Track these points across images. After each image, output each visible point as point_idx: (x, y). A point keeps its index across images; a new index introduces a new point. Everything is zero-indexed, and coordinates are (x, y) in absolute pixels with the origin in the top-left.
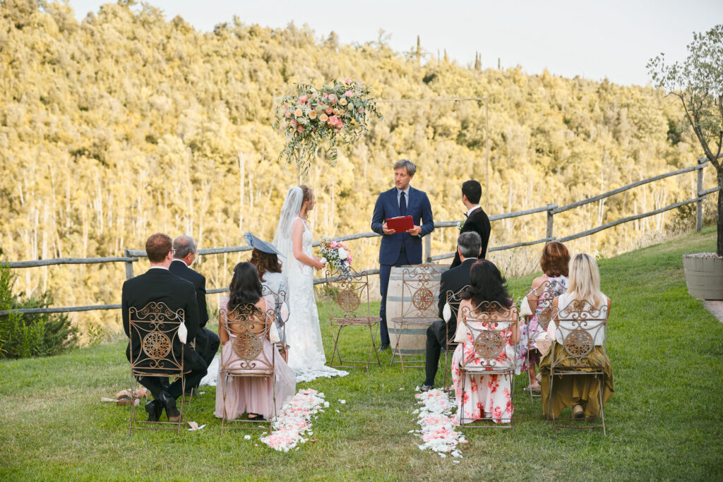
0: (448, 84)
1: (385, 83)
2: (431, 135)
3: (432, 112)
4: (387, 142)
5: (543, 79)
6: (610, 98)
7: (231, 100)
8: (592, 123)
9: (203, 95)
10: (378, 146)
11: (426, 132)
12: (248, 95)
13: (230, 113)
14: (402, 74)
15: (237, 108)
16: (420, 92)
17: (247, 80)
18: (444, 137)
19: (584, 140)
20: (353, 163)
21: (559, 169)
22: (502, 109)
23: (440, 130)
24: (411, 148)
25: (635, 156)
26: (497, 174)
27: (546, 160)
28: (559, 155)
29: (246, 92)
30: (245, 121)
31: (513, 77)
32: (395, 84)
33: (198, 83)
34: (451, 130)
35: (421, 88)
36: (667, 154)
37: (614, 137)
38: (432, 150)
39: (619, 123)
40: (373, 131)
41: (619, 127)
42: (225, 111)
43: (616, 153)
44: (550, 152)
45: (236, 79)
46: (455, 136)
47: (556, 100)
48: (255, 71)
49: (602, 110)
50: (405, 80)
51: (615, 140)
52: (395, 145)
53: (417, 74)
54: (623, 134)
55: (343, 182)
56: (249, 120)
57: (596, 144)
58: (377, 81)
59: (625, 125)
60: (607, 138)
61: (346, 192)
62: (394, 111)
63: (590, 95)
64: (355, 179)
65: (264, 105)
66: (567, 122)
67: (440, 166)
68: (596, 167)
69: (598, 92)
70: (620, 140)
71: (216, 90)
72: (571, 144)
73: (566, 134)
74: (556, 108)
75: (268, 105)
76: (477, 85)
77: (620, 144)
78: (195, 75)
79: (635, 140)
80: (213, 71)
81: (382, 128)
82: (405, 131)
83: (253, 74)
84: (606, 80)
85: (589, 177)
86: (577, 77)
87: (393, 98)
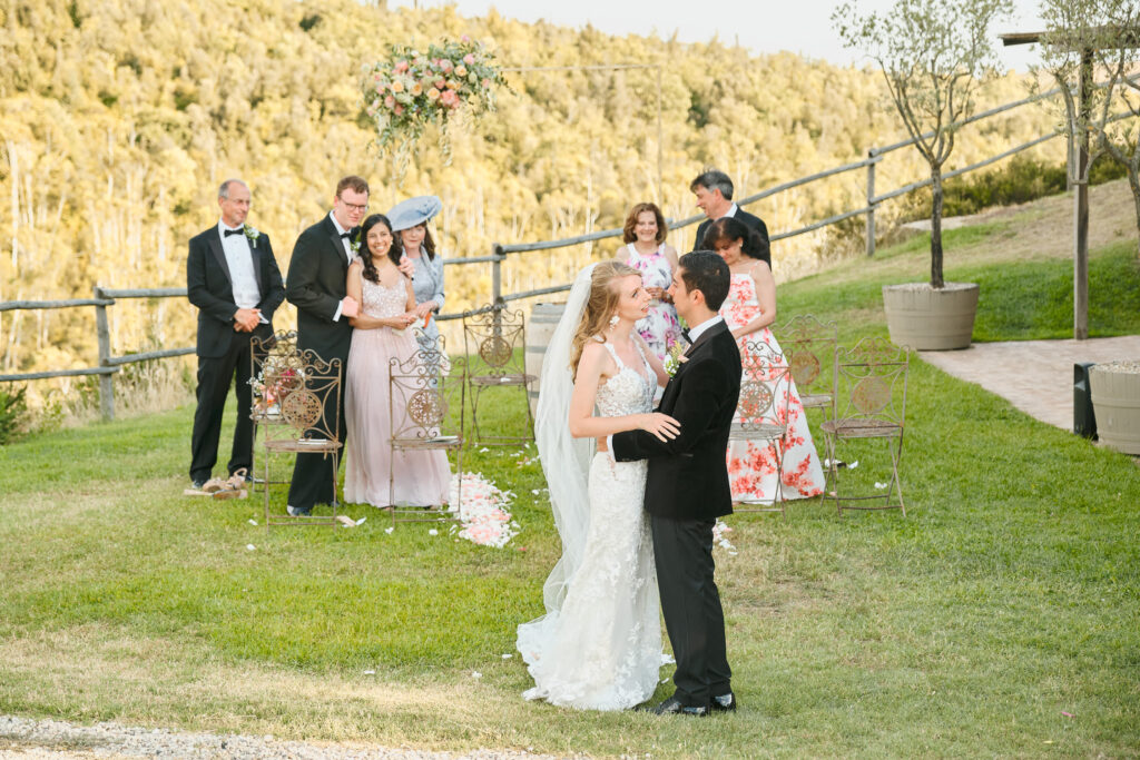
0: (341, 33)
1: (240, 30)
2: (317, 114)
3: (317, 77)
4: (246, 125)
5: (491, 24)
6: (597, 54)
8: (570, 95)
10: (233, 131)
11: (309, 109)
12: (16, 48)
14: (266, 14)
16: (297, 44)
17: (14, 24)
18: (338, 117)
19: (560, 121)
20: (194, 158)
21: (521, 168)
23: (330, 106)
24: (286, 135)
25: (639, 145)
26: (425, 176)
27: (501, 152)
28: (521, 144)
29: (13, 45)
30: (12, 91)
31: (444, 20)
32: (256, 32)
34: (350, 106)
35: (298, 37)
36: (688, 144)
37: (605, 116)
38: (318, 137)
39: (613, 95)
40: (223, 108)
41: (613, 101)
43: (608, 141)
44: (506, 140)
46: (354, 116)
47: (511, 58)
48: (27, 9)
49: (585, 73)
50: (270, 25)
51: (606, 121)
52: (259, 129)
53: (291, 16)
54: (619, 111)
55: (179, 190)
56: (20, 89)
57: (578, 127)
58: (225, 26)
59: (623, 97)
60: (595, 119)
61: (184, 206)
62: (255, 76)
63: (565, 48)
64: (199, 184)
65: (43, 63)
66: (530, 91)
67: (332, 164)
68: (580, 165)
69: (578, 45)
70: (616, 121)
72: (539, 128)
73: (532, 113)
75: (50, 65)
76: (387, 34)
77: (614, 127)
79: (640, 122)
81: (238, 103)
82: (275, 108)
83: (23, 14)
84: (589, 26)
85: (569, 179)
86: (541, 21)
87: (253, 53)
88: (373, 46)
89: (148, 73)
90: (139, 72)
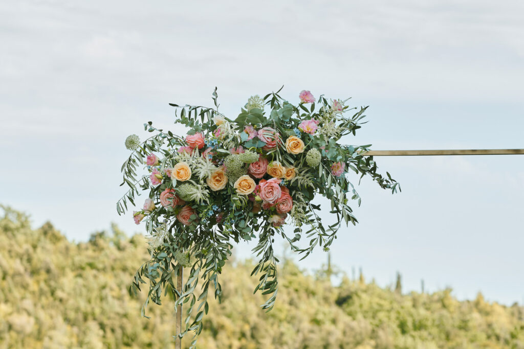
0: (365, 307)
1: (291, 304)
3: (346, 339)
5: (477, 304)
7: (106, 321)
9: (72, 315)
12: (126, 315)
13: (104, 337)
14: (311, 293)
15: (113, 331)
17: (127, 298)
22: (429, 338)
29: (124, 312)
30: (121, 346)
31: (443, 301)
32: (302, 306)
33: (67, 300)
35: (333, 311)
42: (98, 335)
45: (113, 297)
47: (493, 330)
50: (314, 301)
53: (328, 294)
62: (301, 338)
65: (146, 327)
71: (89, 309)
74: (494, 338)
75: (150, 327)
76: (399, 309)
78: (63, 290)
80: (84, 286)
86: (515, 304)
87: (300, 321)
88: (389, 318)
89: (222, 336)
90: (215, 333)
